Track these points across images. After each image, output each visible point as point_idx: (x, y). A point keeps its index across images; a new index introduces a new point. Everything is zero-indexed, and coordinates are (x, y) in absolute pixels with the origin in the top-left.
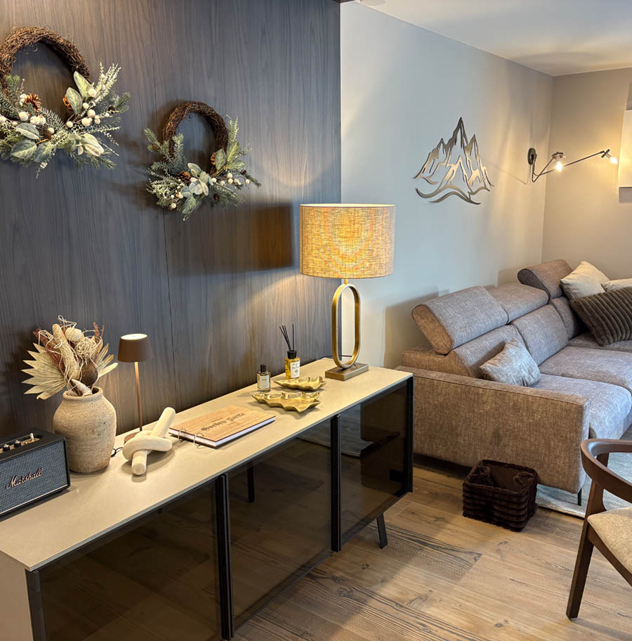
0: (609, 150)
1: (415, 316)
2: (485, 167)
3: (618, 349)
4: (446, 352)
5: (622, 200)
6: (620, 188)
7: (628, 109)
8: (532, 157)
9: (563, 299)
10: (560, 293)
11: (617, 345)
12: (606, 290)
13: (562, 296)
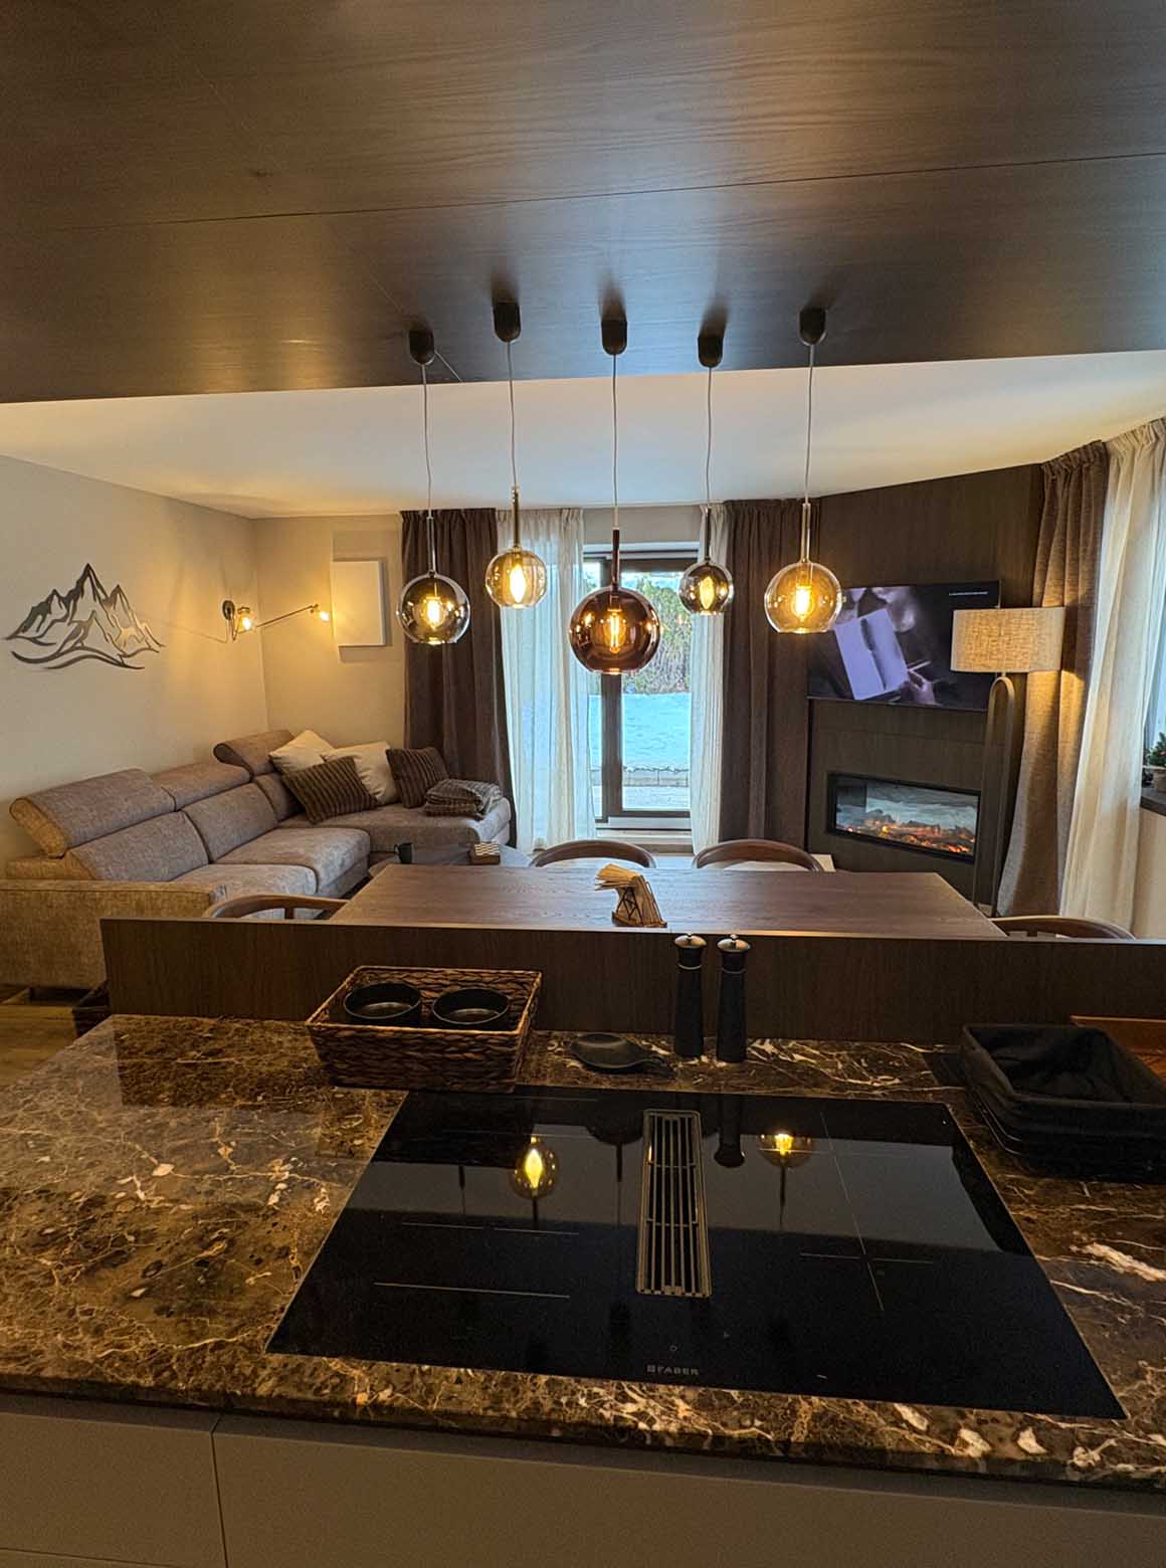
0: (317, 606)
1: (15, 814)
2: (144, 624)
3: (330, 826)
4: (61, 855)
5: (343, 660)
6: (341, 647)
7: (335, 560)
8: (228, 609)
9: (275, 775)
10: (269, 768)
11: (329, 822)
12: (325, 760)
13: (272, 772)
